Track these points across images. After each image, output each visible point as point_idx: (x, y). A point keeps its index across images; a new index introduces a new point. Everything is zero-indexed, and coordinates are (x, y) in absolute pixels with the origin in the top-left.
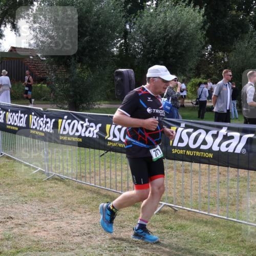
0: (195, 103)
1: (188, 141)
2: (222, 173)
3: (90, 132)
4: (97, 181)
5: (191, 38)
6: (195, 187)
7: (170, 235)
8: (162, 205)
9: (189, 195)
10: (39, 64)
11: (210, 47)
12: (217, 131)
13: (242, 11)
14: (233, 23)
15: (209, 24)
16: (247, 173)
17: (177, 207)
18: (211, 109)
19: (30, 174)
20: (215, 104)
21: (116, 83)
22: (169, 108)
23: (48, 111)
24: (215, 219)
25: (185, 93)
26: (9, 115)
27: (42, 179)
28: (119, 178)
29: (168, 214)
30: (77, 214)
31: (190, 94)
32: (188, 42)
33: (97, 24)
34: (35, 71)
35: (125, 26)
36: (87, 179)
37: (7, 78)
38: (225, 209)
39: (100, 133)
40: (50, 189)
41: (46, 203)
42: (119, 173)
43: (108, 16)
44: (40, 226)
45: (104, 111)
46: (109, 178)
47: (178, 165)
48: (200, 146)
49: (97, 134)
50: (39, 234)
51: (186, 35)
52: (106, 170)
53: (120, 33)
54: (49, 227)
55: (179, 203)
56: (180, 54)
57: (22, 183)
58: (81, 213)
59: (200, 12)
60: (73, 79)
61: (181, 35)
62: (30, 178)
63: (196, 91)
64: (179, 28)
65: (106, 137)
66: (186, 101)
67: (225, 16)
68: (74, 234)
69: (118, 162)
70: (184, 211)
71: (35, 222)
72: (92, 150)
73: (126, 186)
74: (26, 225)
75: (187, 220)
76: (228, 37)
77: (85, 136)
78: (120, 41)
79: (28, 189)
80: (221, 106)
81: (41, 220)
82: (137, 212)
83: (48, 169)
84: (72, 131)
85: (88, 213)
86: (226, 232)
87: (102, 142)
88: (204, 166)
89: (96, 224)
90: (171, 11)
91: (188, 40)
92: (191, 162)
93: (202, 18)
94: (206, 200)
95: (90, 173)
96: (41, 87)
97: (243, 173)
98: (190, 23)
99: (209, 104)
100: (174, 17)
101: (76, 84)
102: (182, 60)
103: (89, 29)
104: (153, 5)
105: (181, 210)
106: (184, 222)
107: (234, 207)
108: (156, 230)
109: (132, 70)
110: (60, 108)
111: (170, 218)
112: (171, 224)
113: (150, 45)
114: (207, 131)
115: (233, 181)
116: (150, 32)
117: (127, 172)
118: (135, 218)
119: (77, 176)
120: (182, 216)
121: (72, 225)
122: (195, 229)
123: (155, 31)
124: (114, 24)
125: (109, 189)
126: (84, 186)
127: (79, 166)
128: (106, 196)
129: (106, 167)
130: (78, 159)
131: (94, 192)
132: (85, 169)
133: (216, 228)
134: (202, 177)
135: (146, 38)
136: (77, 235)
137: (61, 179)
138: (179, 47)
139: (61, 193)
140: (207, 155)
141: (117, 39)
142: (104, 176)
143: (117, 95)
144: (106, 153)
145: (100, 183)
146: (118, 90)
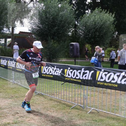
0: (109, 60)
1: (105, 78)
2: (122, 94)
3: (57, 73)
5: (108, 28)
6: (109, 101)
7: (96, 124)
8: (92, 109)
9: (105, 105)
10: (33, 40)
11: (117, 33)
12: (119, 74)
15: (116, 22)
18: (117, 63)
20: (119, 61)
21: (70, 49)
22: (96, 62)
24: (118, 117)
25: (103, 55)
26: (18, 64)
28: (70, 96)
29: (95, 114)
30: (49, 112)
31: (106, 55)
32: (106, 30)
33: (61, 21)
34: (31, 43)
35: (75, 22)
36: (55, 95)
37: (17, 46)
39: (62, 74)
40: (36, 100)
41: (35, 106)
42: (71, 93)
44: (31, 117)
45: (64, 62)
46: (66, 95)
47: (100, 90)
48: (111, 81)
50: (31, 121)
52: (64, 91)
53: (72, 26)
54: (36, 118)
55: (100, 108)
56: (102, 36)
58: (51, 112)
59: (112, 16)
60: (49, 47)
61: (102, 27)
63: (110, 54)
64: (101, 24)
66: (104, 59)
67: (125, 18)
69: (70, 87)
70: (102, 112)
71: (29, 116)
72: (57, 81)
73: (74, 99)
74: (25, 117)
75: (104, 117)
77: (54, 75)
78: (73, 29)
80: (122, 61)
82: (79, 112)
84: (48, 72)
85: (55, 112)
86: (123, 124)
87: (63, 78)
88: (113, 91)
90: (98, 16)
91: (106, 29)
92: (107, 89)
93: (113, 19)
94: (114, 107)
95: (56, 93)
98: (107, 21)
99: (116, 61)
101: (51, 50)
102: (103, 39)
103: (57, 24)
105: (101, 112)
106: (103, 118)
108: (88, 121)
109: (78, 43)
111: (96, 116)
112: (96, 119)
113: (87, 31)
114: (115, 74)
116: (87, 25)
117: (74, 92)
118: (78, 115)
119: (50, 94)
120: (101, 115)
121: (47, 118)
122: (108, 122)
123: (90, 25)
124: (70, 21)
125: (66, 101)
126: (54, 99)
127: (51, 89)
128: (64, 104)
129: (64, 90)
130: (51, 85)
131: (58, 102)
132: (54, 91)
133: (119, 121)
134: (112, 96)
135: (85, 28)
136: (49, 122)
137: (42, 95)
138: (102, 32)
139: (42, 102)
140: (114, 85)
141: (71, 28)
142: (63, 94)
143: (70, 55)
144: (64, 83)
145: (61, 98)
146: (71, 53)
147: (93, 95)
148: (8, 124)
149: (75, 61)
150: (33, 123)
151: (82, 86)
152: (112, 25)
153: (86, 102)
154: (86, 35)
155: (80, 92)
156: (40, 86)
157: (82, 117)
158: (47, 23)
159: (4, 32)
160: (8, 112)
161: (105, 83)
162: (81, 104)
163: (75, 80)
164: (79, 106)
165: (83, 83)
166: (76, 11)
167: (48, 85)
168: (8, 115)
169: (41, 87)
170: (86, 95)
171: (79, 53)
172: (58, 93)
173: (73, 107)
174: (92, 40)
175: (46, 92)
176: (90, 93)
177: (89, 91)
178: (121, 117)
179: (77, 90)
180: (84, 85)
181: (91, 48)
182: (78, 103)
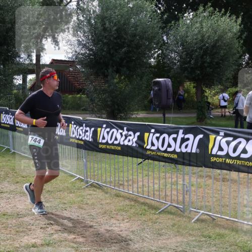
0: (232, 112)
1: (228, 149)
3: (129, 141)
4: (135, 189)
5: (228, 47)
6: (234, 196)
7: (209, 244)
8: (200, 214)
9: (227, 203)
10: (78, 76)
11: (247, 56)
15: (245, 33)
17: (215, 216)
19: (70, 182)
23: (87, 120)
27: (81, 187)
28: (156, 186)
29: (206, 223)
30: (115, 222)
32: (225, 51)
33: (134, 35)
34: (74, 82)
35: (162, 37)
36: (125, 187)
39: (139, 142)
40: (88, 197)
41: (85, 210)
42: (156, 181)
43: (145, 27)
44: (79, 232)
46: (147, 186)
47: (215, 174)
48: (240, 155)
49: (136, 142)
50: (78, 240)
51: (223, 45)
52: (144, 178)
53: (157, 44)
54: (88, 233)
55: (217, 211)
56: (217, 63)
57: (61, 191)
58: (119, 220)
59: (237, 22)
60: (110, 88)
61: (218, 44)
62: (69, 186)
64: (216, 38)
65: (145, 146)
68: (112, 241)
69: (155, 170)
70: (222, 219)
71: (74, 229)
72: (129, 158)
73: (164, 194)
74: (66, 231)
75: (225, 229)
77: (124, 144)
78: (157, 51)
79: (67, 197)
81: (80, 227)
82: (174, 220)
83: (87, 177)
84: (111, 140)
85: (126, 221)
88: (242, 175)
89: (134, 231)
90: (208, 22)
91: (225, 49)
92: (230, 170)
93: (238, 27)
95: (128, 181)
96: (80, 98)
98: (226, 33)
100: (210, 27)
101: (114, 94)
102: (219, 70)
103: (127, 41)
104: (190, 16)
105: (219, 219)
106: (222, 231)
108: (194, 238)
109: (170, 80)
110: (99, 117)
111: (208, 227)
112: (209, 233)
113: (187, 55)
116: (187, 42)
117: (164, 180)
118: (173, 226)
119: (115, 184)
120: (220, 225)
122: (234, 238)
123: (192, 41)
125: (147, 197)
126: (122, 193)
127: (117, 175)
128: (144, 204)
129: (144, 175)
130: (116, 167)
131: (132, 200)
132: (123, 178)
134: (241, 186)
135: (183, 49)
136: (115, 242)
137: (99, 187)
138: (216, 56)
139: (99, 200)
140: (248, 164)
141: (154, 50)
142: (142, 184)
144: (144, 161)
145: (138, 191)
146: (156, 100)
147: (202, 184)
148: (33, 246)
149: (164, 115)
150: (83, 243)
151: (180, 167)
152: (236, 41)
153: (188, 199)
154: (183, 62)
155: (176, 179)
156: (95, 169)
157: (181, 230)
158: (107, 41)
159: (21, 60)
160: (32, 222)
161: (227, 160)
162: (178, 204)
163: (166, 155)
164: (175, 208)
165: (181, 160)
166: (164, 15)
167: (110, 166)
168: (33, 227)
169: (97, 171)
170: (188, 185)
171: (171, 100)
172: (130, 183)
173: (163, 210)
174: (196, 72)
175: (107, 180)
176: (195, 180)
177: (194, 176)
179: (170, 174)
180: (184, 164)
181: (195, 89)
182: (171, 201)
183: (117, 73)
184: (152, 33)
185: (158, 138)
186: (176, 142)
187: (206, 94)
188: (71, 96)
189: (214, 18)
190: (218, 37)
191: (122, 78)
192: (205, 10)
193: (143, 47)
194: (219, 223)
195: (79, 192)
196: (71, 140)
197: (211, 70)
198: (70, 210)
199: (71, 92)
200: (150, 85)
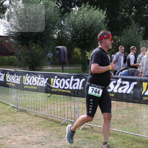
2: (119, 105)
4: (46, 112)
5: (99, 28)
7: (89, 142)
9: (100, 118)
13: (128, 13)
14: (123, 19)
15: (109, 20)
16: (133, 105)
17: (93, 126)
19: (7, 109)
21: (56, 55)
23: (17, 72)
24: (115, 132)
27: (14, 111)
28: (59, 110)
29: (88, 130)
30: (34, 132)
32: (97, 30)
34: (9, 49)
35: (61, 22)
36: (40, 111)
38: (121, 126)
39: (47, 84)
40: (18, 117)
41: (16, 125)
42: (59, 107)
43: (51, 16)
44: (13, 139)
45: (49, 71)
46: (53, 109)
50: (12, 143)
51: (96, 27)
52: (52, 105)
53: (58, 26)
54: (18, 139)
55: (94, 123)
56: (93, 37)
57: (2, 114)
58: (37, 131)
59: (103, 13)
60: (31, 52)
61: (93, 26)
62: (6, 111)
64: (92, 23)
65: (51, 86)
67: (118, 15)
68: (33, 143)
69: (58, 100)
71: (10, 137)
73: (63, 114)
74: (5, 138)
75: (99, 133)
76: (120, 27)
78: (58, 30)
79: (5, 118)
81: (13, 135)
83: (17, 105)
84: (31, 83)
85: (41, 131)
86: (122, 140)
87: (49, 89)
89: (46, 137)
90: (87, 13)
93: (104, 16)
95: (42, 107)
96: (13, 58)
97: (131, 105)
98: (98, 20)
100: (88, 16)
101: (33, 56)
102: (94, 41)
104: (76, 10)
107: (126, 125)
108: (81, 139)
109: (65, 47)
110: (24, 70)
111: (89, 132)
112: (90, 136)
113: (75, 33)
115: (125, 109)
116: (75, 25)
117: (63, 106)
119: (34, 109)
120: (96, 131)
121: (32, 138)
123: (78, 24)
124: (54, 21)
125: (53, 116)
126: (39, 114)
127: (35, 103)
128: (52, 120)
129: (52, 103)
131: (45, 118)
132: (39, 105)
133: (116, 137)
135: (73, 29)
136: (35, 143)
138: (92, 33)
139: (25, 119)
140: (111, 95)
141: (56, 29)
142: (50, 109)
143: (57, 61)
144: (51, 95)
145: (48, 113)
146: (58, 59)
149: (63, 68)
150: (16, 145)
151: (72, 98)
152: (103, 24)
154: (73, 36)
155: (70, 105)
156: (22, 100)
162: (71, 120)
163: (64, 91)
164: (70, 122)
165: (73, 94)
169: (23, 102)
170: (77, 108)
171: (67, 59)
173: (63, 124)
174: (81, 42)
175: (30, 107)
176: (81, 105)
177: (81, 103)
178: (118, 132)
179: (67, 102)
180: (74, 96)
181: (80, 52)
182: (68, 118)
183: (35, 43)
184: (55, 19)
185: (59, 81)
186: (69, 83)
187: (87, 55)
188: (7, 57)
189: (90, 11)
190: (93, 22)
191: (38, 46)
192: (85, 6)
193: (50, 28)
194: (95, 130)
195: (13, 115)
196: (7, 84)
197: (90, 41)
198: (7, 126)
199: (7, 55)
200: (54, 50)
